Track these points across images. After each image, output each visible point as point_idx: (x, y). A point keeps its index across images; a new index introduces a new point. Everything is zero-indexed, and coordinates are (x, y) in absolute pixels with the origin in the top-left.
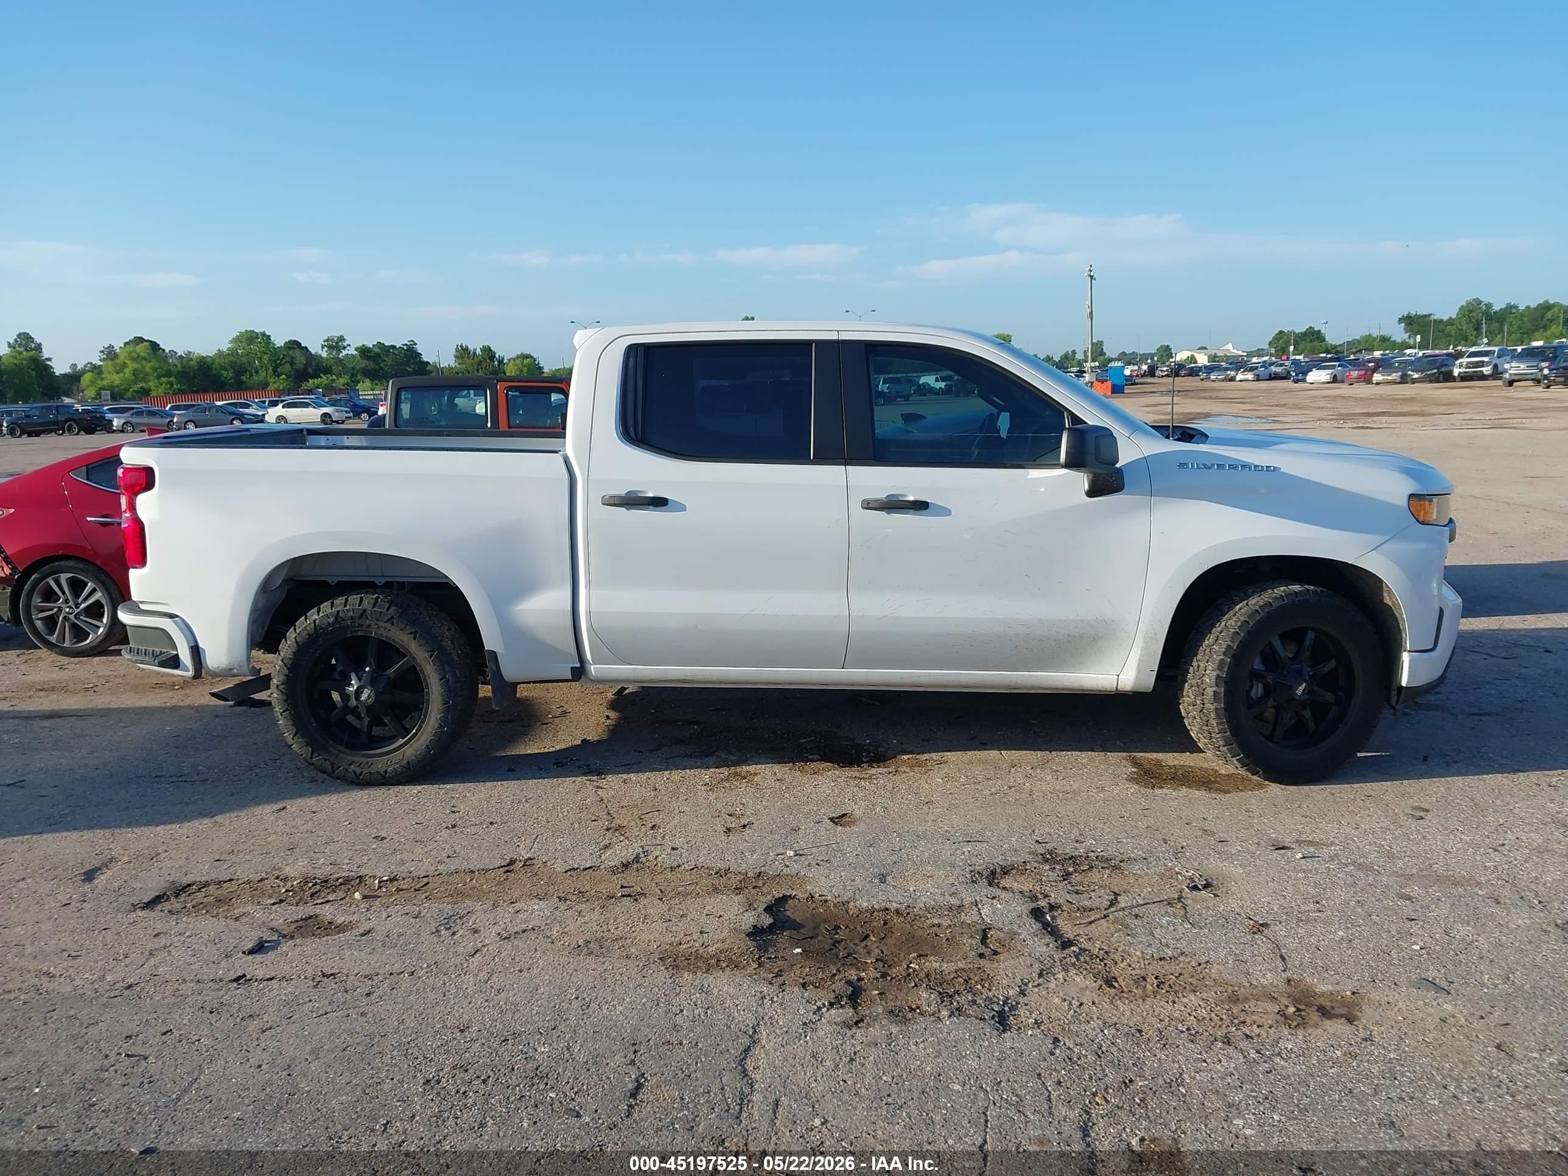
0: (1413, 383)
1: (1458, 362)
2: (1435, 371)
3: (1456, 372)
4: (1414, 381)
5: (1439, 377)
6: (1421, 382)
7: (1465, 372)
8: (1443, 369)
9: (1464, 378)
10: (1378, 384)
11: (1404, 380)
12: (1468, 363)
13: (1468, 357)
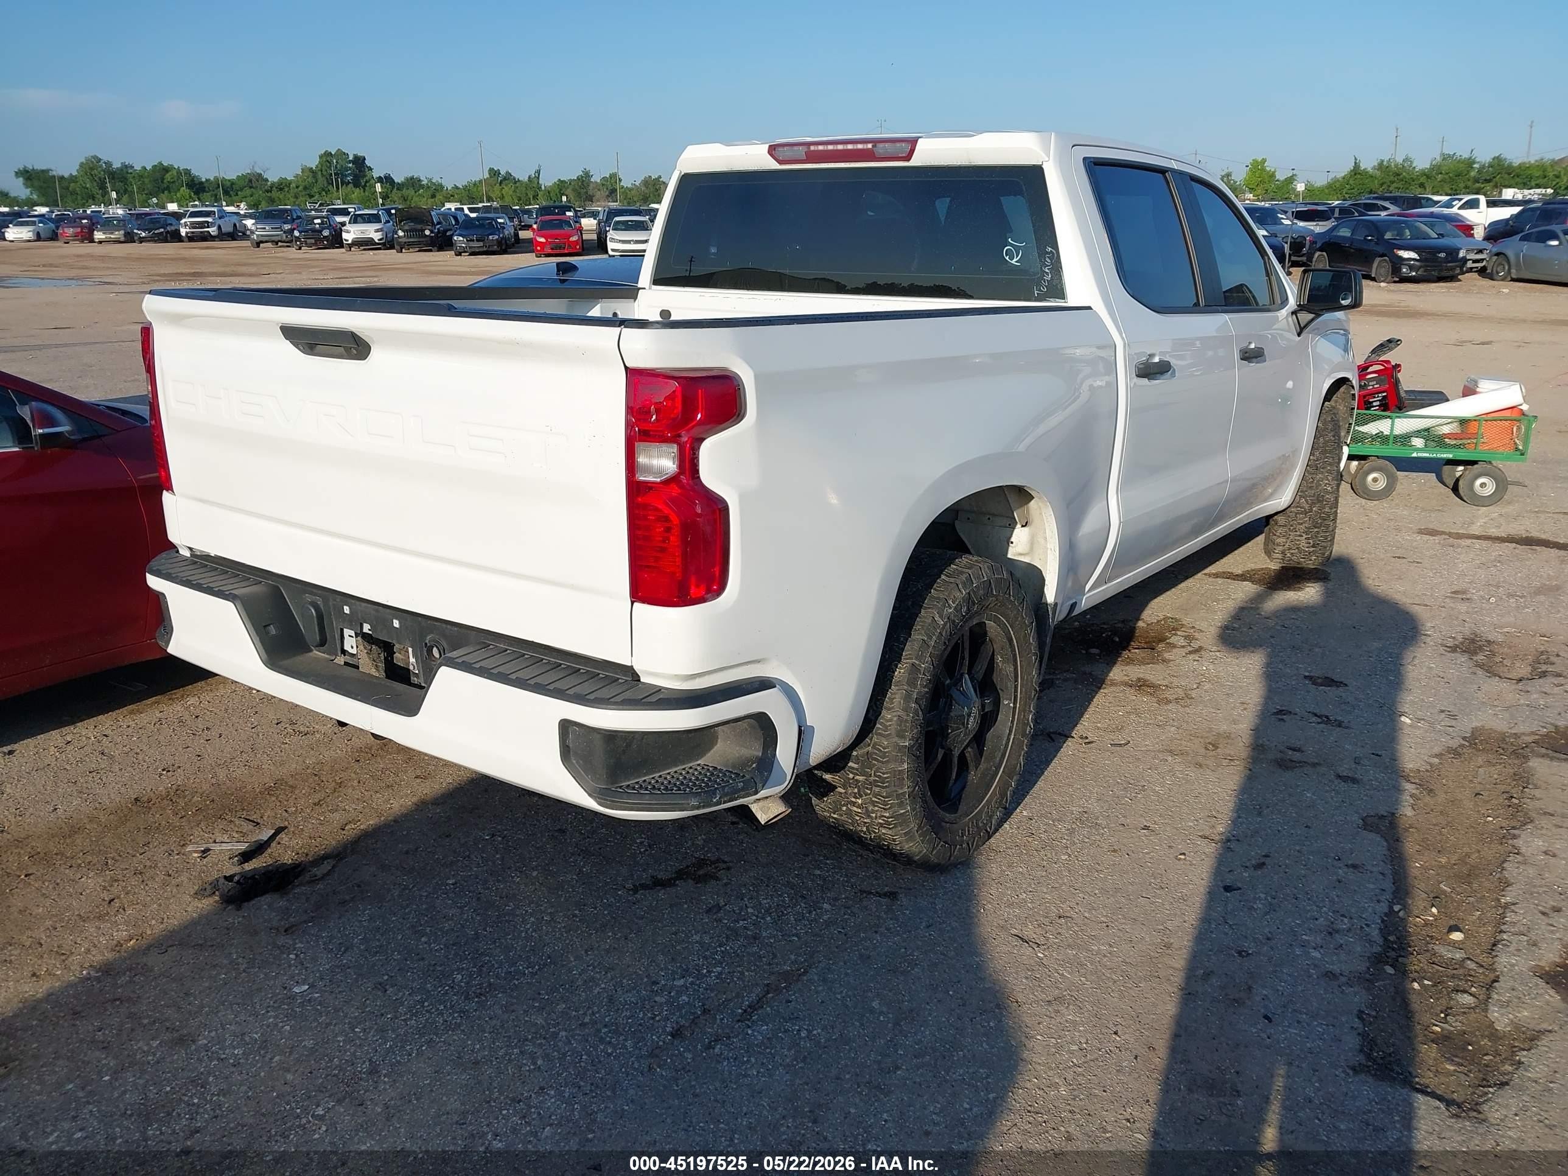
0: (141, 242)
1: (183, 221)
2: (162, 230)
3: (183, 232)
4: (142, 240)
5: (166, 236)
6: (149, 241)
7: (193, 233)
8: (169, 228)
9: (191, 238)
10: (100, 242)
11: (130, 238)
12: (192, 223)
13: (189, 217)
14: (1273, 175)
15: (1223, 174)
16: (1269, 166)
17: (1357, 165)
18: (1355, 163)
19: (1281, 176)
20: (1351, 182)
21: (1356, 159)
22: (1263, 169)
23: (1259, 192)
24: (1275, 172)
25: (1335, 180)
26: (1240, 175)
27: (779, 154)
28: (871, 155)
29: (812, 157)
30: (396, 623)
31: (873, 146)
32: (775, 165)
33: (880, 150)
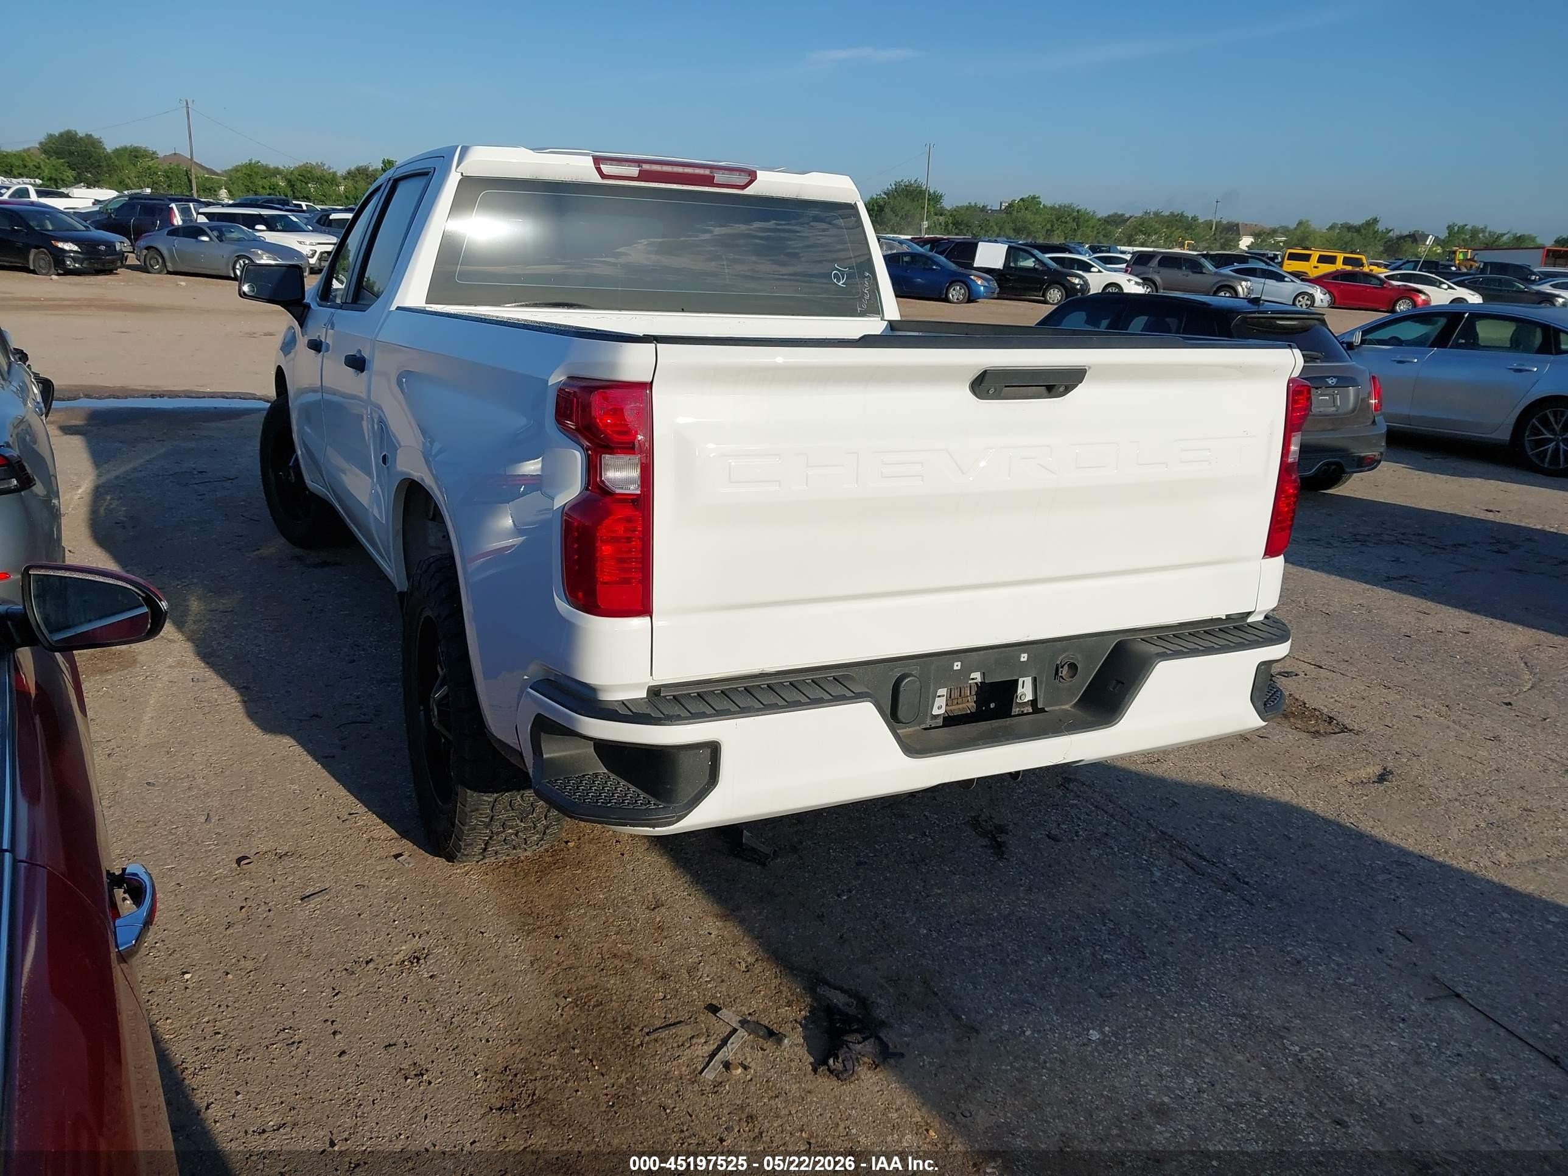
27: (606, 169)
28: (709, 181)
29: (643, 176)
30: (1024, 657)
31: (711, 173)
32: (596, 179)
33: (719, 177)
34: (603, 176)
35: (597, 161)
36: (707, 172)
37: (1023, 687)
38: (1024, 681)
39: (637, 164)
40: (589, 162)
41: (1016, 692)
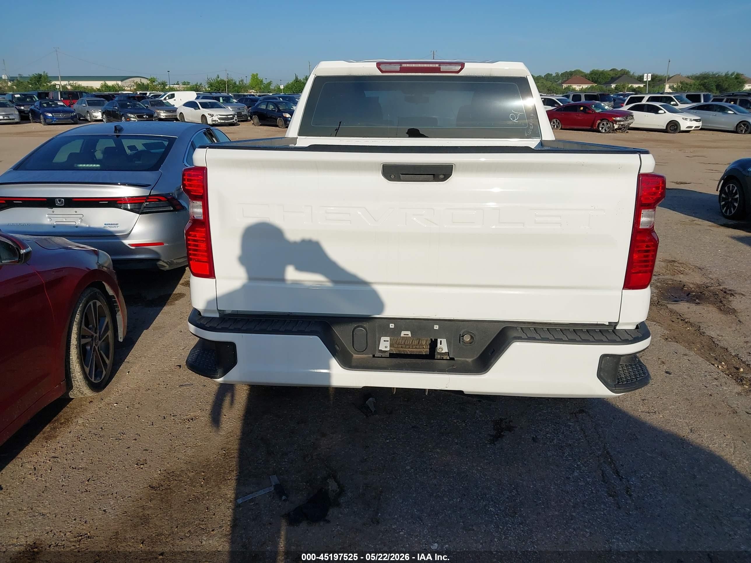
14: (262, 81)
15: (240, 80)
16: (260, 77)
17: (296, 78)
18: (296, 77)
19: (265, 82)
20: (295, 85)
21: (296, 75)
22: (257, 78)
23: (257, 89)
24: (262, 80)
25: (288, 84)
26: (248, 81)
27: (383, 67)
28: (438, 70)
29: (403, 70)
30: (436, 327)
31: (439, 66)
32: (379, 73)
33: (443, 68)
34: (382, 71)
35: (379, 65)
36: (437, 65)
37: (441, 344)
38: (441, 341)
39: (399, 64)
40: (374, 65)
41: (437, 346)
